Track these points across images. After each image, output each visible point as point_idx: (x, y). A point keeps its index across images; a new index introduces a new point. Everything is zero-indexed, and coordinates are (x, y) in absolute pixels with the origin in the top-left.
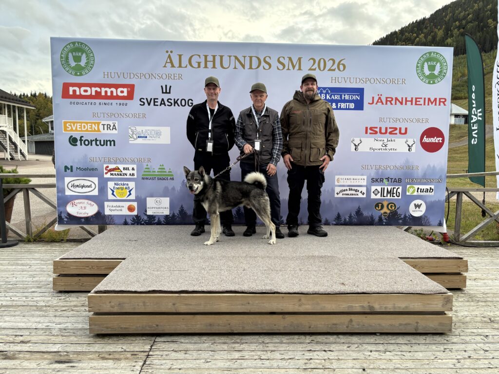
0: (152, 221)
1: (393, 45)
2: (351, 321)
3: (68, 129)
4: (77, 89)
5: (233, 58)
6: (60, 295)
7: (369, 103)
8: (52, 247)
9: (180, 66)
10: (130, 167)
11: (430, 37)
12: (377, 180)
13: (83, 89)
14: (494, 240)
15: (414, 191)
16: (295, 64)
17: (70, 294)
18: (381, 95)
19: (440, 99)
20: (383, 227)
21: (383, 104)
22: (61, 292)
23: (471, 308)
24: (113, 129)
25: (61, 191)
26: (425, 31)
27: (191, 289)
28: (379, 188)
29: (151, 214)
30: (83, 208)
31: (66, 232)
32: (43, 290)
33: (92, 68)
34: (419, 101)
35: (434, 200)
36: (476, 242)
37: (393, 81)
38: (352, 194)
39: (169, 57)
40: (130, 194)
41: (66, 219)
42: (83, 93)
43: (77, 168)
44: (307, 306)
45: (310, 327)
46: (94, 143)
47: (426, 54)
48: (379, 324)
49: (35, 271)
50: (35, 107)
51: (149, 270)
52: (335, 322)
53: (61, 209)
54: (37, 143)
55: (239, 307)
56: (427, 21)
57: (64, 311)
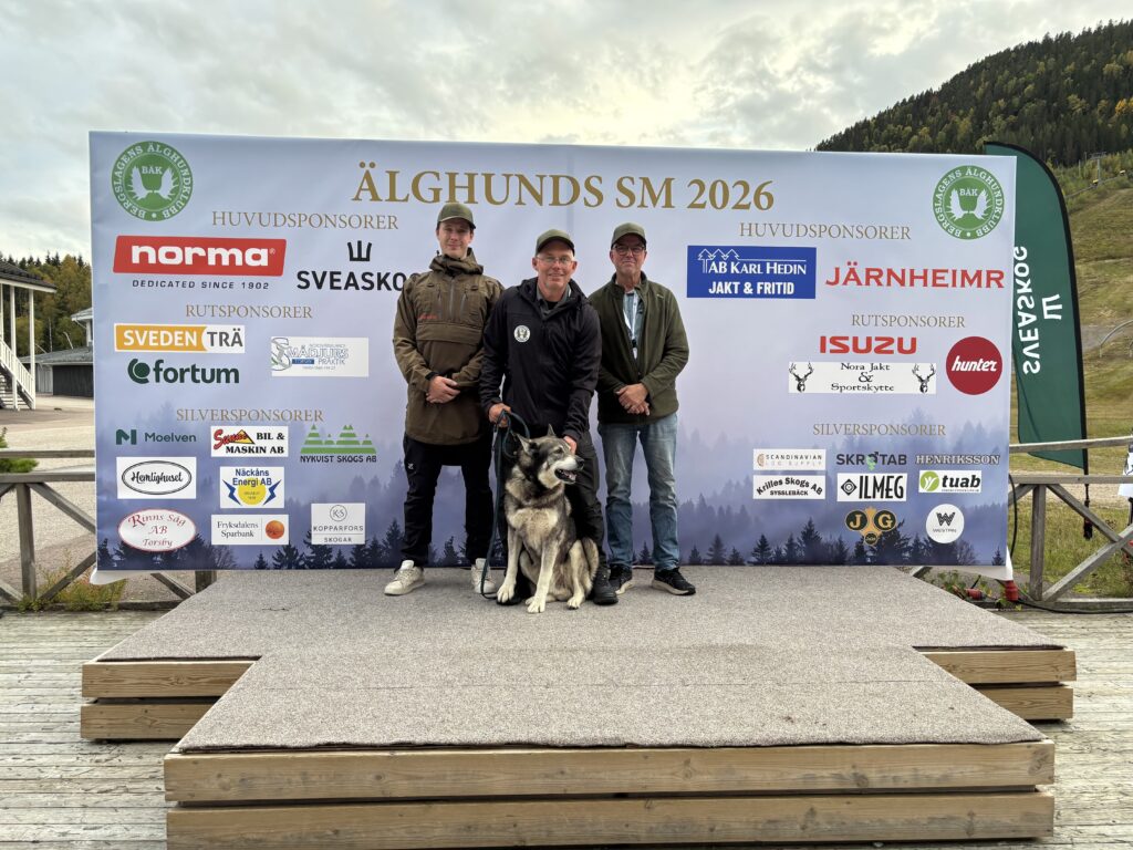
0: (323, 559)
1: (862, 151)
2: (812, 812)
3: (126, 344)
4: (150, 250)
5: (514, 181)
6: (96, 749)
7: (828, 283)
8: (82, 622)
9: (392, 198)
10: (274, 431)
11: (942, 134)
12: (849, 459)
13: (163, 250)
14: (1121, 597)
15: (935, 485)
16: (657, 193)
17: (121, 748)
18: (855, 264)
19: (989, 272)
20: (867, 567)
21: (859, 283)
22: (99, 742)
23: (1091, 770)
24: (234, 342)
25: (106, 490)
26: (931, 119)
27: (419, 739)
28: (855, 477)
29: (322, 542)
30: (160, 531)
31: (116, 588)
32: (57, 737)
33: (186, 202)
34: (943, 278)
35: (982, 504)
36: (1081, 600)
37: (881, 233)
38: (794, 493)
39: (367, 176)
40: (273, 496)
41: (117, 558)
42: (164, 260)
43: (147, 435)
44: (705, 777)
45: (712, 830)
46: (188, 376)
47: (954, 171)
48: (880, 820)
49: (39, 686)
50: (55, 288)
51: (316, 688)
52: (773, 816)
53: (107, 533)
54: (57, 369)
55: (539, 781)
56: (933, 100)
57: (106, 792)
